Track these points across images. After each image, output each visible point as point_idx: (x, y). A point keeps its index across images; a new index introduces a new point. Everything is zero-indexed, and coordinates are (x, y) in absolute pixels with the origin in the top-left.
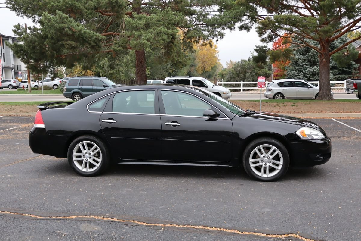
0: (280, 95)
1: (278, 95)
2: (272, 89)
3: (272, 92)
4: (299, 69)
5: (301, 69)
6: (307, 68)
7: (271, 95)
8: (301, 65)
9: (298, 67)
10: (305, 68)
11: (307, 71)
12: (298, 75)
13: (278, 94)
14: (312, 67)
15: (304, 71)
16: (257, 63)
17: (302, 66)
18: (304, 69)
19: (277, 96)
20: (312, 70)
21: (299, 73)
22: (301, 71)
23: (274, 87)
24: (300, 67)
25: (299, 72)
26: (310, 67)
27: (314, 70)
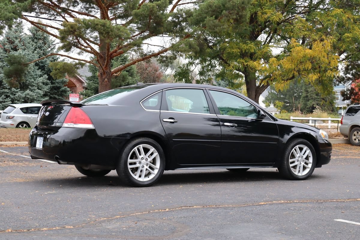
0: (25, 125)
1: (22, 126)
2: (13, 117)
3: (14, 121)
4: (5, 93)
5: (8, 93)
6: (17, 92)
7: (13, 125)
8: (8, 87)
9: (3, 90)
10: (14, 92)
11: (16, 96)
12: (5, 102)
13: (22, 123)
14: (22, 92)
15: (12, 96)
16: (9, 78)
17: (9, 89)
18: (12, 94)
19: (20, 126)
20: (23, 95)
21: (5, 99)
22: (7, 97)
23: (16, 113)
24: (6, 90)
25: (5, 97)
26: (19, 91)
27: (26, 95)
